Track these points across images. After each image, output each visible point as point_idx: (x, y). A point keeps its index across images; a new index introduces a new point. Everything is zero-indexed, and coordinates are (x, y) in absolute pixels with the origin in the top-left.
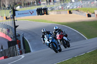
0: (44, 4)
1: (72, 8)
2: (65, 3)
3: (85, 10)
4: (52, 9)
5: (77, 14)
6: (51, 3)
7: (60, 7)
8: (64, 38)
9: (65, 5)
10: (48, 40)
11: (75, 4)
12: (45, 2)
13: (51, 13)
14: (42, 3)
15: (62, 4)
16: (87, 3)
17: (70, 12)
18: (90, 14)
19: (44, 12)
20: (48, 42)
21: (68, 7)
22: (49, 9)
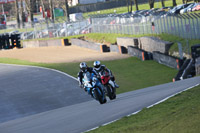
0: (13, 26)
1: (71, 34)
2: (56, 23)
3: (97, 38)
4: (30, 37)
5: (81, 45)
6: (27, 25)
7: (47, 32)
8: (110, 82)
9: (56, 27)
10: (91, 83)
11: (77, 25)
12: (15, 22)
13: (27, 45)
14: (8, 23)
15: (51, 25)
16: (102, 22)
17: (67, 43)
18: (108, 45)
19: (13, 43)
20: (90, 86)
21: (62, 31)
22: (22, 37)
